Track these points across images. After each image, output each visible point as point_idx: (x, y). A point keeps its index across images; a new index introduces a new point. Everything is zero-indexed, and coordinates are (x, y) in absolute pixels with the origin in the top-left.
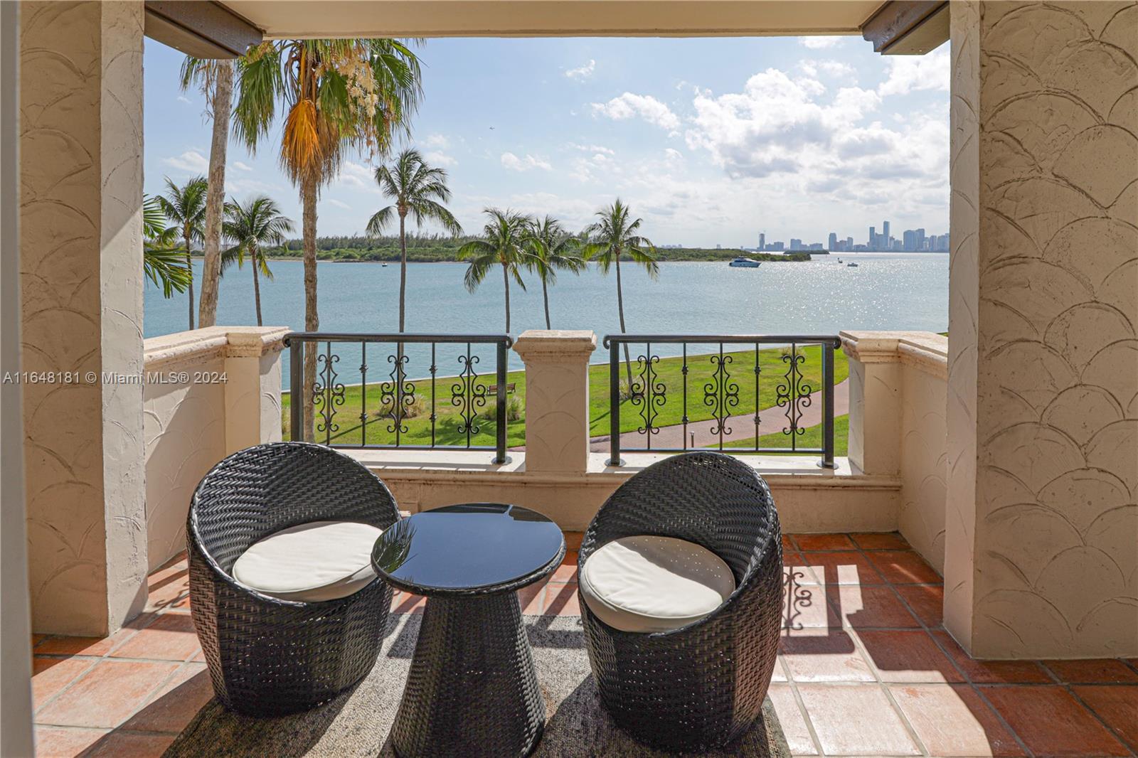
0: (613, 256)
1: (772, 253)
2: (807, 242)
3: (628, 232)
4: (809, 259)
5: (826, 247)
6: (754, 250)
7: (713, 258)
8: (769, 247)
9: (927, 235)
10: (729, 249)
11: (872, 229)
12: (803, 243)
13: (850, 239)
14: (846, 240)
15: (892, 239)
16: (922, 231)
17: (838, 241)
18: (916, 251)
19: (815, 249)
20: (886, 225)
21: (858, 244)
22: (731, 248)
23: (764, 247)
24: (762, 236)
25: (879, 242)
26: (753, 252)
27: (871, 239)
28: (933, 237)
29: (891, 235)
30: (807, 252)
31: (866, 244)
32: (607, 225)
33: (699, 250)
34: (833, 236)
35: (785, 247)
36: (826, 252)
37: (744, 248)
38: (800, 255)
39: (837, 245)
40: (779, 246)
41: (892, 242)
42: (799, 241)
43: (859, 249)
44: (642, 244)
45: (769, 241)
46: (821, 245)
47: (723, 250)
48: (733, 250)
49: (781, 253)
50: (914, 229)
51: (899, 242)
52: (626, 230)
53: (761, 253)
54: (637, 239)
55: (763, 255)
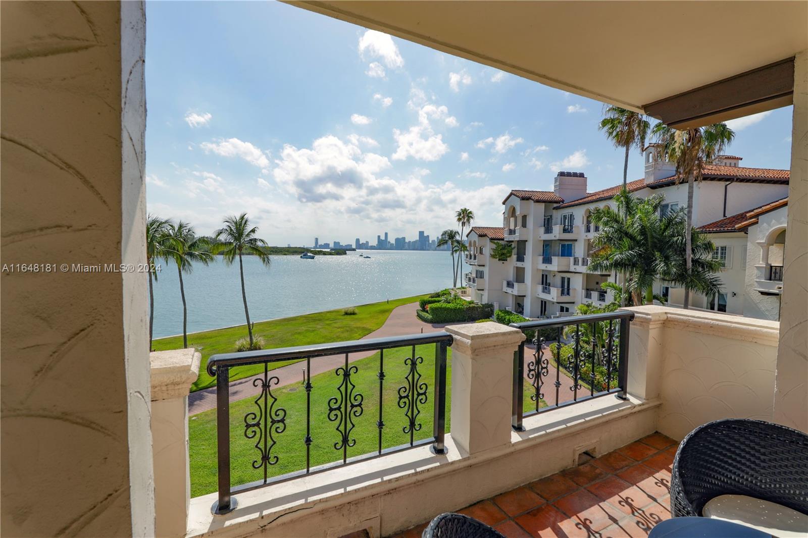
0: (237, 251)
1: (323, 250)
2: (343, 243)
3: (248, 235)
4: (346, 254)
5: (354, 247)
6: (312, 248)
7: (286, 253)
8: (321, 246)
9: (407, 241)
10: (296, 247)
11: (379, 237)
12: (341, 244)
13: (367, 242)
14: (365, 242)
15: (389, 242)
16: (404, 238)
17: (361, 243)
18: (401, 250)
19: (348, 248)
20: (386, 234)
21: (372, 245)
22: (298, 247)
23: (318, 246)
24: (317, 239)
25: (382, 244)
26: (312, 249)
27: (378, 242)
28: (409, 242)
29: (388, 240)
30: (344, 250)
31: (376, 245)
32: (231, 230)
33: (277, 248)
34: (358, 240)
35: (330, 246)
36: (354, 250)
37: (305, 247)
38: (340, 251)
39: (360, 246)
40: (327, 246)
41: (389, 245)
42: (339, 243)
43: (372, 248)
44: (259, 244)
45: (321, 242)
46: (351, 245)
47: (293, 248)
48: (299, 248)
49: (329, 250)
50: (400, 237)
51: (392, 244)
52: (246, 233)
53: (317, 250)
54: (255, 240)
55: (318, 251)
